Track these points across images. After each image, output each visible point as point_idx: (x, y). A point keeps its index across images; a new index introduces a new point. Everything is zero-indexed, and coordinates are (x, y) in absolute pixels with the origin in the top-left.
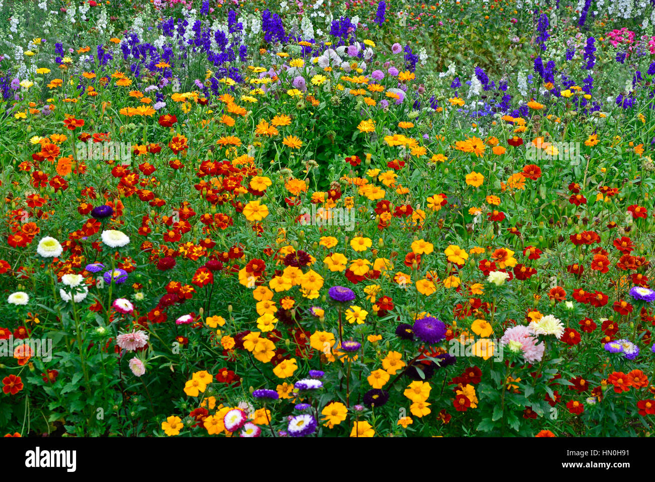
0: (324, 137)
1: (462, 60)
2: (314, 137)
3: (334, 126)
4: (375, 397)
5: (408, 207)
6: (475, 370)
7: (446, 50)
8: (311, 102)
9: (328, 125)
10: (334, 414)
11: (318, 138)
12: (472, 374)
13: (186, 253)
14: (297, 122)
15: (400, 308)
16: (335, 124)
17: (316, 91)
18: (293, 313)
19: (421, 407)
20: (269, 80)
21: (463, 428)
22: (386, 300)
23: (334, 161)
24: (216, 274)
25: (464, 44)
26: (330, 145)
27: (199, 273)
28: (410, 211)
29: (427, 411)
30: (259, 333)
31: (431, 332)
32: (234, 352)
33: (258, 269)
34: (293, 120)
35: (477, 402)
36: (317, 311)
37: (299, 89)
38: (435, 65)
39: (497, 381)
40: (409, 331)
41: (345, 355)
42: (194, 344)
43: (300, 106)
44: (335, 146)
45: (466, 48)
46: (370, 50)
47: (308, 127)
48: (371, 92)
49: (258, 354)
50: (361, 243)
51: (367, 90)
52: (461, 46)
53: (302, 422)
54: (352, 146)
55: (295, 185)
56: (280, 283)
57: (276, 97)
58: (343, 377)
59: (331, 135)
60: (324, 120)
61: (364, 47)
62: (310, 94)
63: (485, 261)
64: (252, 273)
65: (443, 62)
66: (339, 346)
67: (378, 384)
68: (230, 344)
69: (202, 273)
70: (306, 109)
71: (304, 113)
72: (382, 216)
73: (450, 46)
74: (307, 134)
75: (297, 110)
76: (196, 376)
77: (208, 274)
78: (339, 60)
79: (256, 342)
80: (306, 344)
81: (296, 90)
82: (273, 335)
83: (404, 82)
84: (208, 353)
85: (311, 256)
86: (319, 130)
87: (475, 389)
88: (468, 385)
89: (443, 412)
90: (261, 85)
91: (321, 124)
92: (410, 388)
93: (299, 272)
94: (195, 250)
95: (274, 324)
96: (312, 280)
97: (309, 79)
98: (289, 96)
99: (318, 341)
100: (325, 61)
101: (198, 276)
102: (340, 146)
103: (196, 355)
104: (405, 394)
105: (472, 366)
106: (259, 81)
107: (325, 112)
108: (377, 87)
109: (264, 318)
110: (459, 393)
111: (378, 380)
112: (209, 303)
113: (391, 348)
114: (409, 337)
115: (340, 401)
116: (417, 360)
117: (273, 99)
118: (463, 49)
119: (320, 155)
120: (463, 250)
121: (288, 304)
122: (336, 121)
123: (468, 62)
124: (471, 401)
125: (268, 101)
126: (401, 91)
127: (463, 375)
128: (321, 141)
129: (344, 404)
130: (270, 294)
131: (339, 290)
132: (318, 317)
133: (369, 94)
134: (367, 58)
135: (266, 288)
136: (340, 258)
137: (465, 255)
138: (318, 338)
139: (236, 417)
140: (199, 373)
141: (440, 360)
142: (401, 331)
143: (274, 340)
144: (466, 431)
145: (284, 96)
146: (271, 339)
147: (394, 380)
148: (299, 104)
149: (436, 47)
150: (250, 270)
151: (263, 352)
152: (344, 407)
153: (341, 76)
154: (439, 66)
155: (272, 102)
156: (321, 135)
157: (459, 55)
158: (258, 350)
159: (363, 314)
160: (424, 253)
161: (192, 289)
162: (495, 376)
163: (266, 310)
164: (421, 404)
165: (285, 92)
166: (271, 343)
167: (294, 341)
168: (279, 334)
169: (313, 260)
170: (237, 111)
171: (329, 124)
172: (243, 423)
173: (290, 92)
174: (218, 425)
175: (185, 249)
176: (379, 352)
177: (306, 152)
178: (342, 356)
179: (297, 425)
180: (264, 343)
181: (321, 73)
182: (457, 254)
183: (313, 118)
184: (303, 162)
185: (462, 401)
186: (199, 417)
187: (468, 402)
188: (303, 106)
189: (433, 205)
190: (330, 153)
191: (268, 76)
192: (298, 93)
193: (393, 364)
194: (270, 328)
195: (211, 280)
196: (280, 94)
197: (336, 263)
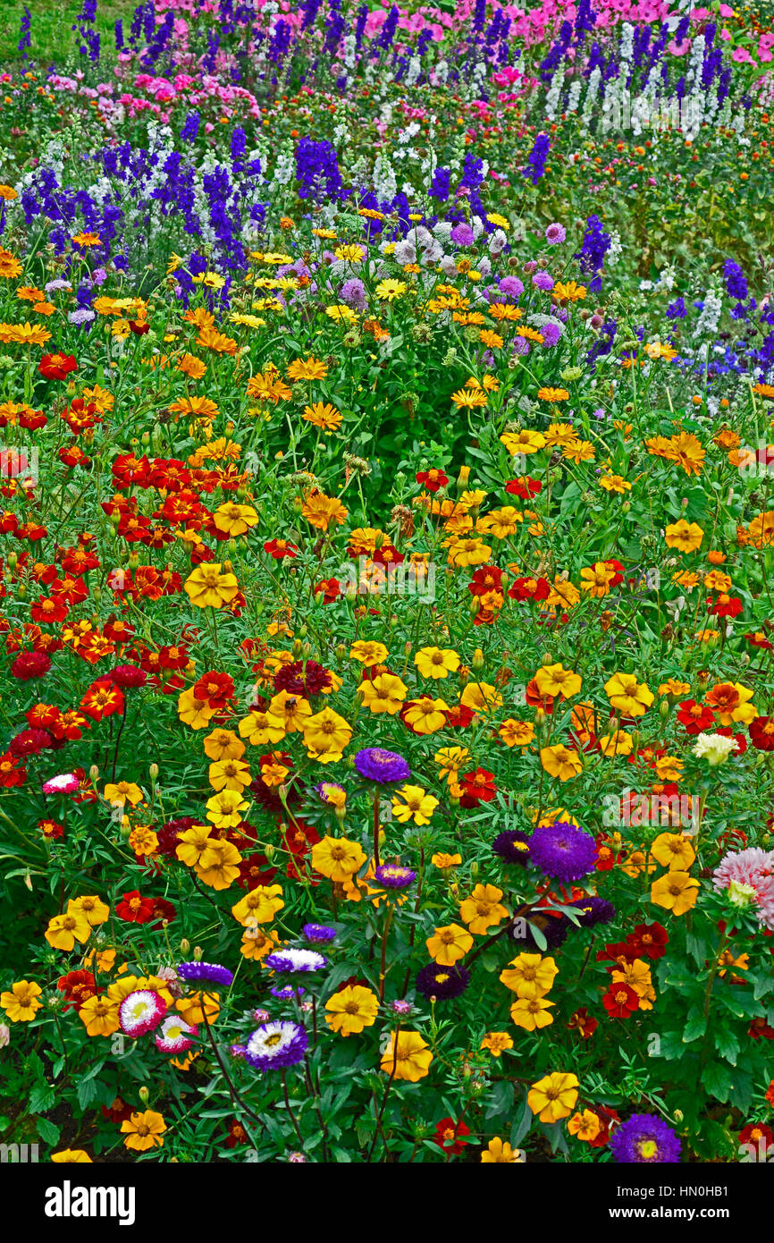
0: (397, 403)
1: (690, 259)
2: (376, 403)
3: (416, 383)
4: (441, 978)
5: (541, 582)
6: (656, 931)
7: (659, 235)
8: (373, 334)
9: (405, 381)
10: (352, 1009)
11: (383, 406)
12: (647, 938)
13: (77, 643)
14: (342, 372)
15: (506, 797)
16: (418, 378)
17: (384, 312)
18: (283, 794)
19: (533, 1009)
20: (292, 283)
21: (622, 1053)
22: (480, 779)
23: (411, 454)
24: (132, 695)
25: (695, 224)
26: (405, 421)
27: (95, 690)
28: (543, 590)
29: (545, 1019)
30: (209, 829)
31: (564, 855)
32: (159, 859)
33: (218, 693)
34: (332, 367)
35: (654, 998)
36: (332, 792)
37: (351, 305)
38: (635, 265)
39: (699, 959)
40: (521, 846)
41: (382, 894)
42: (79, 836)
43: (351, 340)
44: (416, 423)
45: (699, 234)
46: (500, 234)
47: (364, 384)
48: (495, 320)
49: (206, 871)
50: (437, 661)
51: (489, 316)
52: (688, 228)
53: (278, 1036)
54: (450, 426)
55: (321, 507)
56: (262, 726)
57: (303, 319)
58: (375, 937)
59: (410, 401)
60: (397, 369)
61: (490, 227)
62: (373, 317)
63: (691, 703)
64: (206, 701)
65: (651, 256)
66: (371, 873)
67: (447, 956)
68: (147, 845)
69: (102, 691)
70: (362, 346)
71: (357, 353)
72: (484, 600)
73: (667, 227)
74: (362, 396)
75: (344, 349)
76: (74, 906)
77: (113, 694)
78: (439, 252)
79: (201, 847)
80: (306, 856)
81: (345, 308)
82: (240, 834)
83: (564, 303)
84: (106, 855)
85: (332, 674)
86: (386, 391)
87: (653, 969)
88: (638, 962)
89: (582, 1013)
90: (275, 291)
91: (392, 377)
92: (513, 967)
93: (304, 706)
94: (96, 640)
95: (242, 813)
96: (328, 729)
97: (372, 286)
98: (331, 320)
99: (329, 858)
100: (408, 252)
101: (94, 698)
102: (426, 424)
103: (81, 857)
104: (502, 979)
105: (649, 922)
106: (274, 284)
107: (400, 354)
108: (508, 311)
109: (223, 799)
110: (618, 977)
111: (448, 948)
112: (116, 750)
113: (483, 877)
114: (521, 858)
115: (365, 983)
116: (534, 909)
117: (297, 323)
118: (692, 235)
119: (386, 438)
120: (644, 686)
121: (276, 775)
122: (421, 374)
123: (700, 261)
124: (641, 995)
125: (288, 324)
126: (554, 321)
127: (630, 939)
128: (390, 412)
129: (374, 992)
130: (237, 747)
131: (378, 758)
132: (333, 805)
133: (491, 323)
134: (493, 249)
135: (230, 734)
136: (393, 686)
137: (646, 696)
138: (329, 851)
139: (145, 1005)
140: (81, 900)
141: (582, 913)
142: (503, 844)
143: (241, 844)
144: (627, 1059)
145: (320, 317)
146: (234, 842)
147: (483, 945)
148: (348, 335)
149: (638, 227)
150: (201, 693)
151: (216, 867)
152: (375, 997)
153: (437, 283)
154: (642, 265)
155: (295, 329)
156: (391, 399)
157: (683, 248)
158: (204, 864)
159: (430, 803)
160: (560, 693)
161: (82, 720)
162: (695, 948)
163: (227, 780)
164: (534, 1003)
165: (322, 310)
166: (235, 849)
167: (284, 847)
168: (251, 830)
169: (336, 681)
170: (220, 344)
171: (407, 378)
172: (158, 1020)
173: (331, 311)
174: (109, 1017)
175: (76, 633)
176: (454, 886)
177: (357, 433)
178: (375, 896)
179: (267, 1042)
180: (218, 850)
181: (399, 276)
182: (630, 693)
183: (375, 364)
184: (345, 455)
185: (622, 997)
186: (75, 988)
187: (633, 997)
188: (357, 340)
189: (592, 584)
190: (404, 436)
191: (293, 274)
192: (349, 314)
193: (483, 913)
194: (233, 821)
195: (120, 705)
196: (311, 315)
197: (382, 695)
